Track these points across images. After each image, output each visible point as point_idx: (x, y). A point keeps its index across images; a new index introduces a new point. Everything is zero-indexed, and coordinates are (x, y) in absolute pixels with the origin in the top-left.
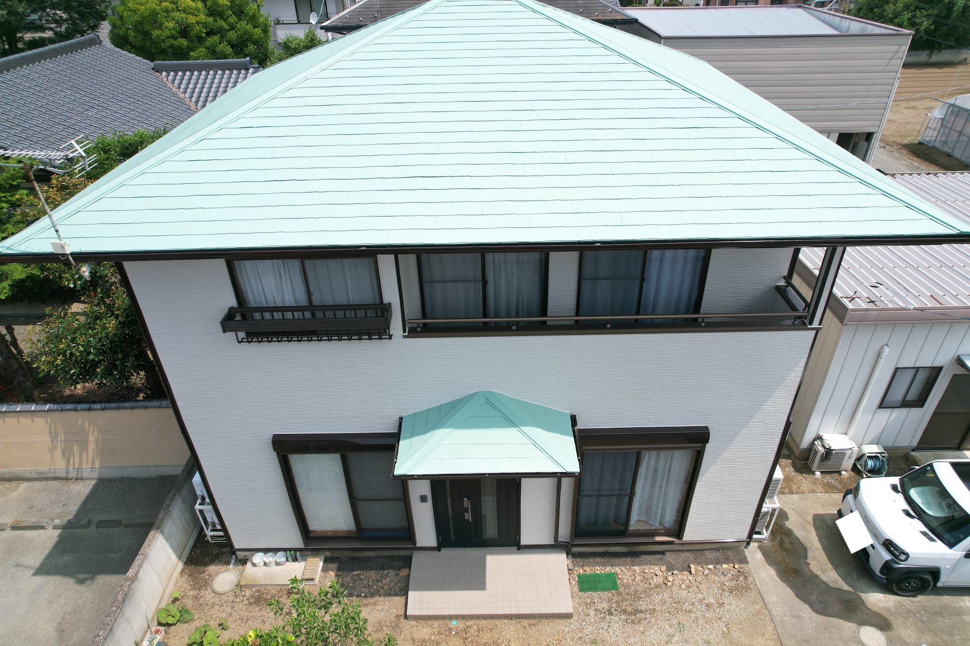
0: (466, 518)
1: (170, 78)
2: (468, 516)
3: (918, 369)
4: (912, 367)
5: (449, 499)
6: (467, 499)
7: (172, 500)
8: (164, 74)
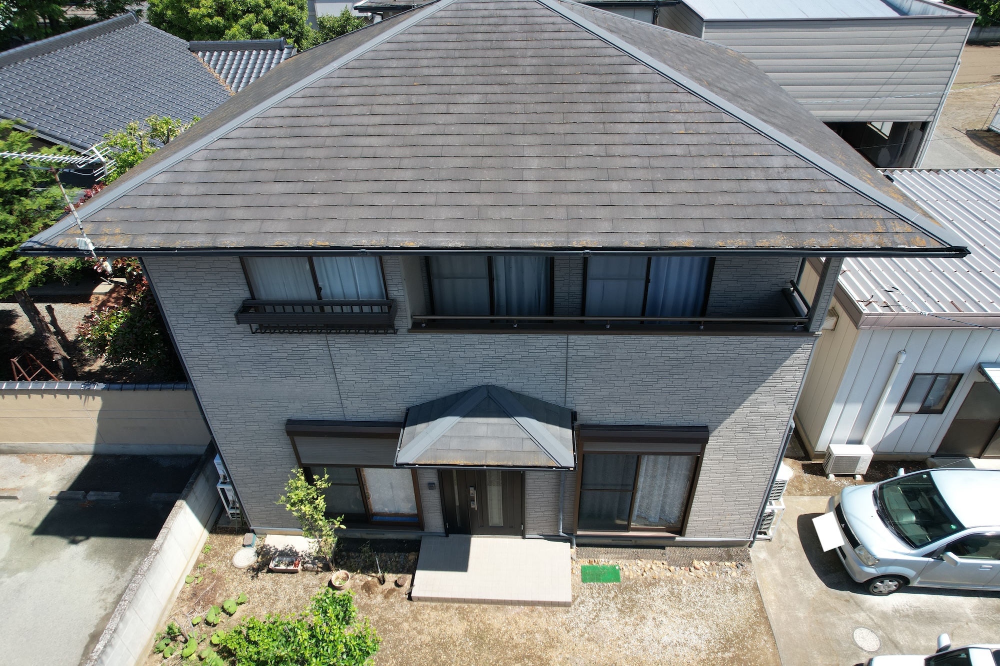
0: (472, 506)
1: (206, 59)
2: (474, 506)
3: (937, 375)
4: (931, 372)
5: (456, 487)
6: (473, 488)
7: (196, 478)
8: (200, 54)
